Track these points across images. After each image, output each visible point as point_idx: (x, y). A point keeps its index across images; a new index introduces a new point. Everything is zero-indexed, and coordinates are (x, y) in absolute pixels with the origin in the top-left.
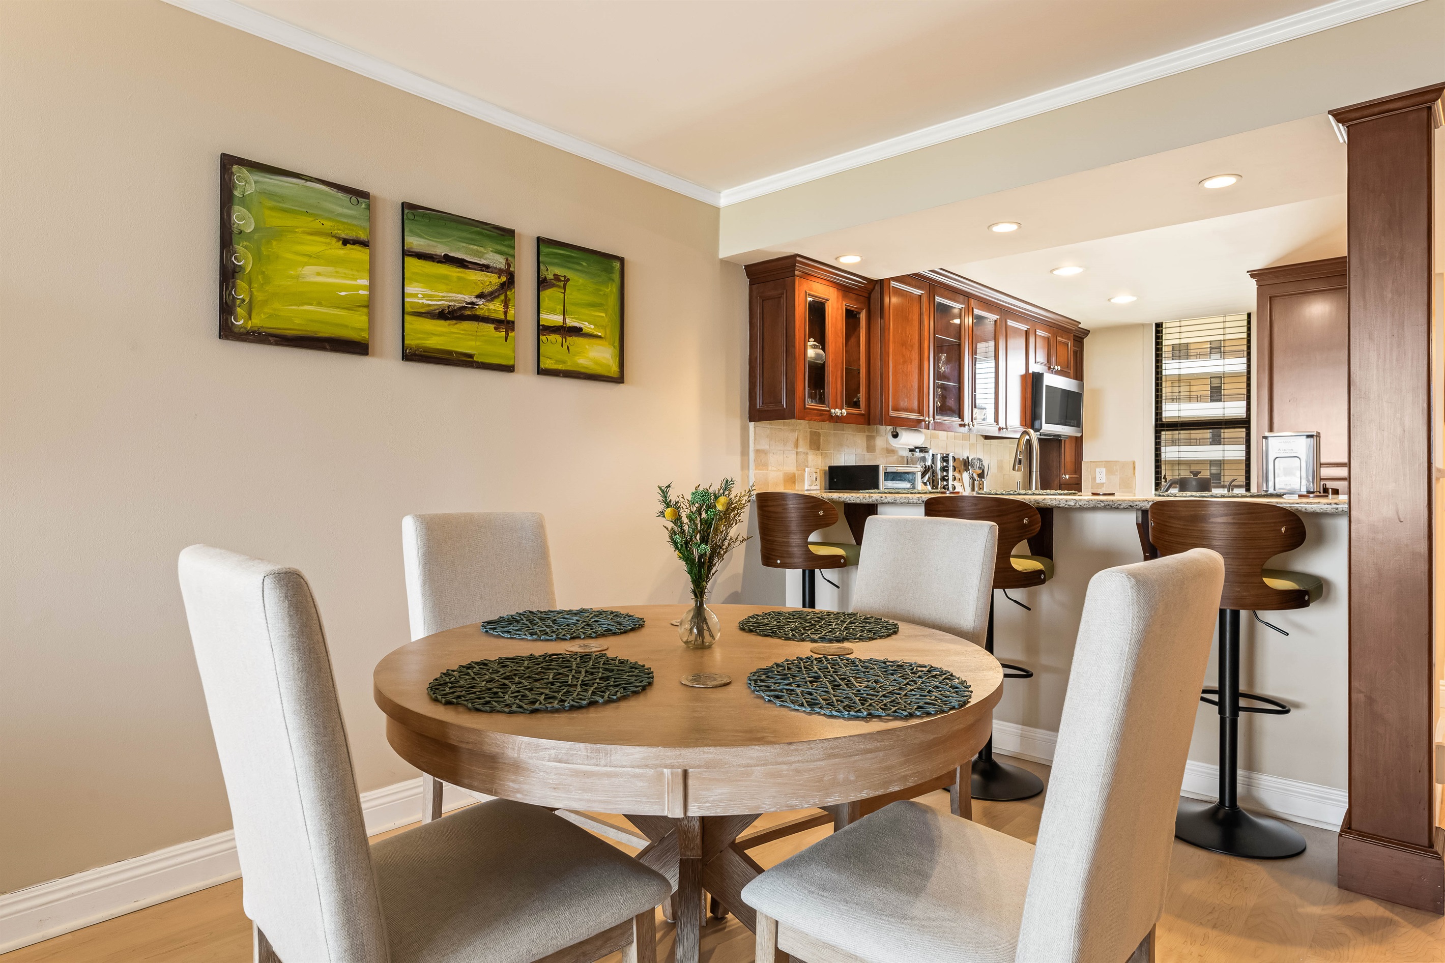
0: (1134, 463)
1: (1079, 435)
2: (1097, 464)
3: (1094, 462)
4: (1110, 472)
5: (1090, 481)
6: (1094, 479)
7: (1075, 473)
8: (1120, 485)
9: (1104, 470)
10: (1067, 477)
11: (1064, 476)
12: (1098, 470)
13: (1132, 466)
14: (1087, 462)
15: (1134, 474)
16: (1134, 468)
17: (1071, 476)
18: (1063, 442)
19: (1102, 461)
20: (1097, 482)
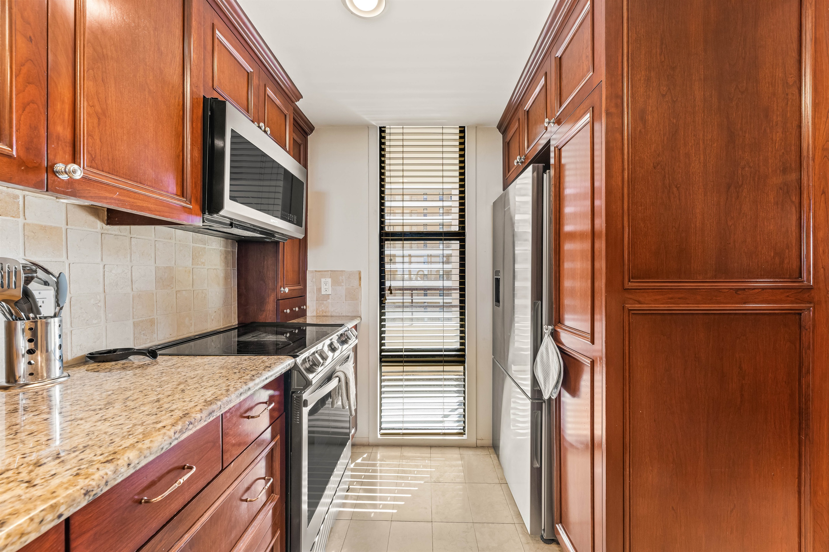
0: (360, 273)
1: (301, 236)
2: (321, 273)
3: (319, 271)
4: (336, 283)
5: (315, 292)
6: (319, 290)
7: (299, 283)
8: (346, 296)
9: (329, 280)
10: (287, 290)
11: (282, 289)
12: (323, 280)
13: (358, 277)
14: (312, 272)
15: (360, 285)
16: (360, 278)
17: (292, 288)
18: (281, 244)
19: (328, 271)
20: (322, 293)
